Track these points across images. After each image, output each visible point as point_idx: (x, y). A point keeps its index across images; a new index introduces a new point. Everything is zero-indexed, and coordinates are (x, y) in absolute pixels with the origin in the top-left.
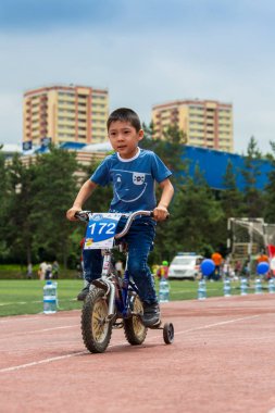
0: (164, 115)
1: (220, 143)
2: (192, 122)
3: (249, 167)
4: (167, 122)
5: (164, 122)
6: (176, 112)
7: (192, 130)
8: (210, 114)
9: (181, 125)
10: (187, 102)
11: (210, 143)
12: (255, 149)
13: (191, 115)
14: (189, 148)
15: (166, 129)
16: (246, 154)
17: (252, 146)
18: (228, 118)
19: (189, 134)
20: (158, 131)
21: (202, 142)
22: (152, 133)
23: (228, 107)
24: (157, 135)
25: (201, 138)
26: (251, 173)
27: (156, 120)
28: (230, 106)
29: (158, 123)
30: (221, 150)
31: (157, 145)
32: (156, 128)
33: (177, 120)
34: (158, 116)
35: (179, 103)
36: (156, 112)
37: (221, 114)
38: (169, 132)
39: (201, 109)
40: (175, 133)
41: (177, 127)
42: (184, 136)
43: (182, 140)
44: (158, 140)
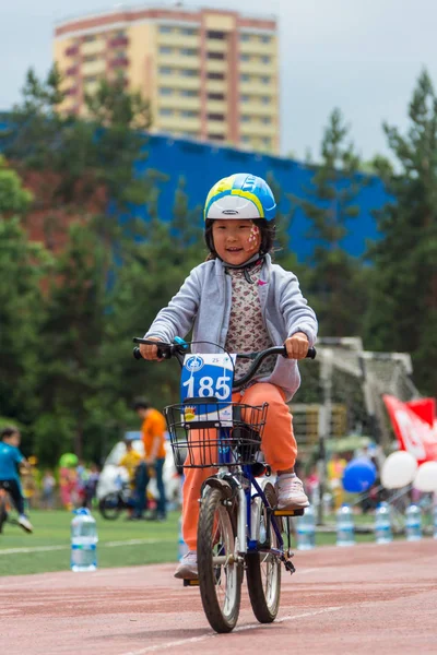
0: (87, 49)
1: (246, 128)
2: (166, 70)
3: (323, 195)
4: (98, 67)
5: (88, 69)
6: (121, 41)
7: (166, 90)
8: (216, 46)
9: (136, 77)
10: (153, 14)
11: (216, 127)
12: (343, 146)
13: (165, 49)
14: (157, 141)
15: (93, 88)
16: (318, 159)
17: (334, 136)
18: (266, 59)
19: (159, 101)
20: (70, 92)
21: (193, 124)
22: (55, 100)
23: (266, 28)
24: (67, 104)
25: (192, 113)
26: (331, 212)
27: (65, 64)
28: (272, 25)
29: (72, 72)
30: (246, 147)
31: (68, 132)
32: (66, 84)
33: (123, 62)
34: (71, 52)
35: (130, 17)
36: (66, 41)
37: (245, 47)
38: (103, 95)
39: (190, 32)
40: (117, 98)
41: (123, 82)
42: (145, 107)
43: (139, 120)
44: (72, 119)
